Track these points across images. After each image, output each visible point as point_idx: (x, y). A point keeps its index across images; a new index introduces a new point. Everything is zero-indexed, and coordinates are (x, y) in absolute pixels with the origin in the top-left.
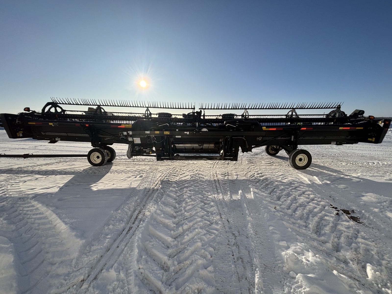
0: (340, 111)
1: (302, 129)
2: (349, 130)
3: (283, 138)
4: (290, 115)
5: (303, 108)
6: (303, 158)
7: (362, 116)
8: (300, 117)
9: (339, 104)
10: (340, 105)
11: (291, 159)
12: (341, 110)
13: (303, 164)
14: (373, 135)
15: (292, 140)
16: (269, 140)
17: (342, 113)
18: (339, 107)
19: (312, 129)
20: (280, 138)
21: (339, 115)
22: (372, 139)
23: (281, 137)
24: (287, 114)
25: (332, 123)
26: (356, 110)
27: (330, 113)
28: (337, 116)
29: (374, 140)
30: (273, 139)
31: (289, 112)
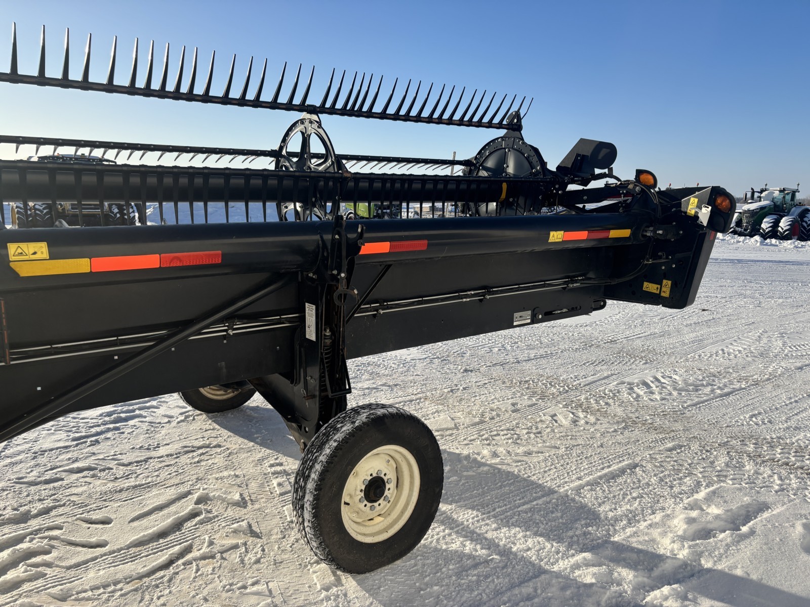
0: (524, 143)
1: (367, 249)
2: (582, 245)
3: (240, 327)
4: (294, 154)
5: (359, 114)
6: (389, 475)
7: (606, 171)
8: (353, 167)
9: (514, 109)
10: (517, 115)
11: (307, 506)
12: (528, 140)
13: (394, 515)
14: (663, 264)
15: (311, 334)
16: (127, 357)
17: (533, 153)
18: (514, 125)
19: (422, 245)
20: (217, 331)
21: (518, 166)
22: (661, 284)
23: (230, 319)
24: (281, 148)
25: (493, 206)
26: (582, 140)
27: (479, 153)
28: (511, 170)
29: (666, 292)
30: (160, 340)
31: (287, 134)
